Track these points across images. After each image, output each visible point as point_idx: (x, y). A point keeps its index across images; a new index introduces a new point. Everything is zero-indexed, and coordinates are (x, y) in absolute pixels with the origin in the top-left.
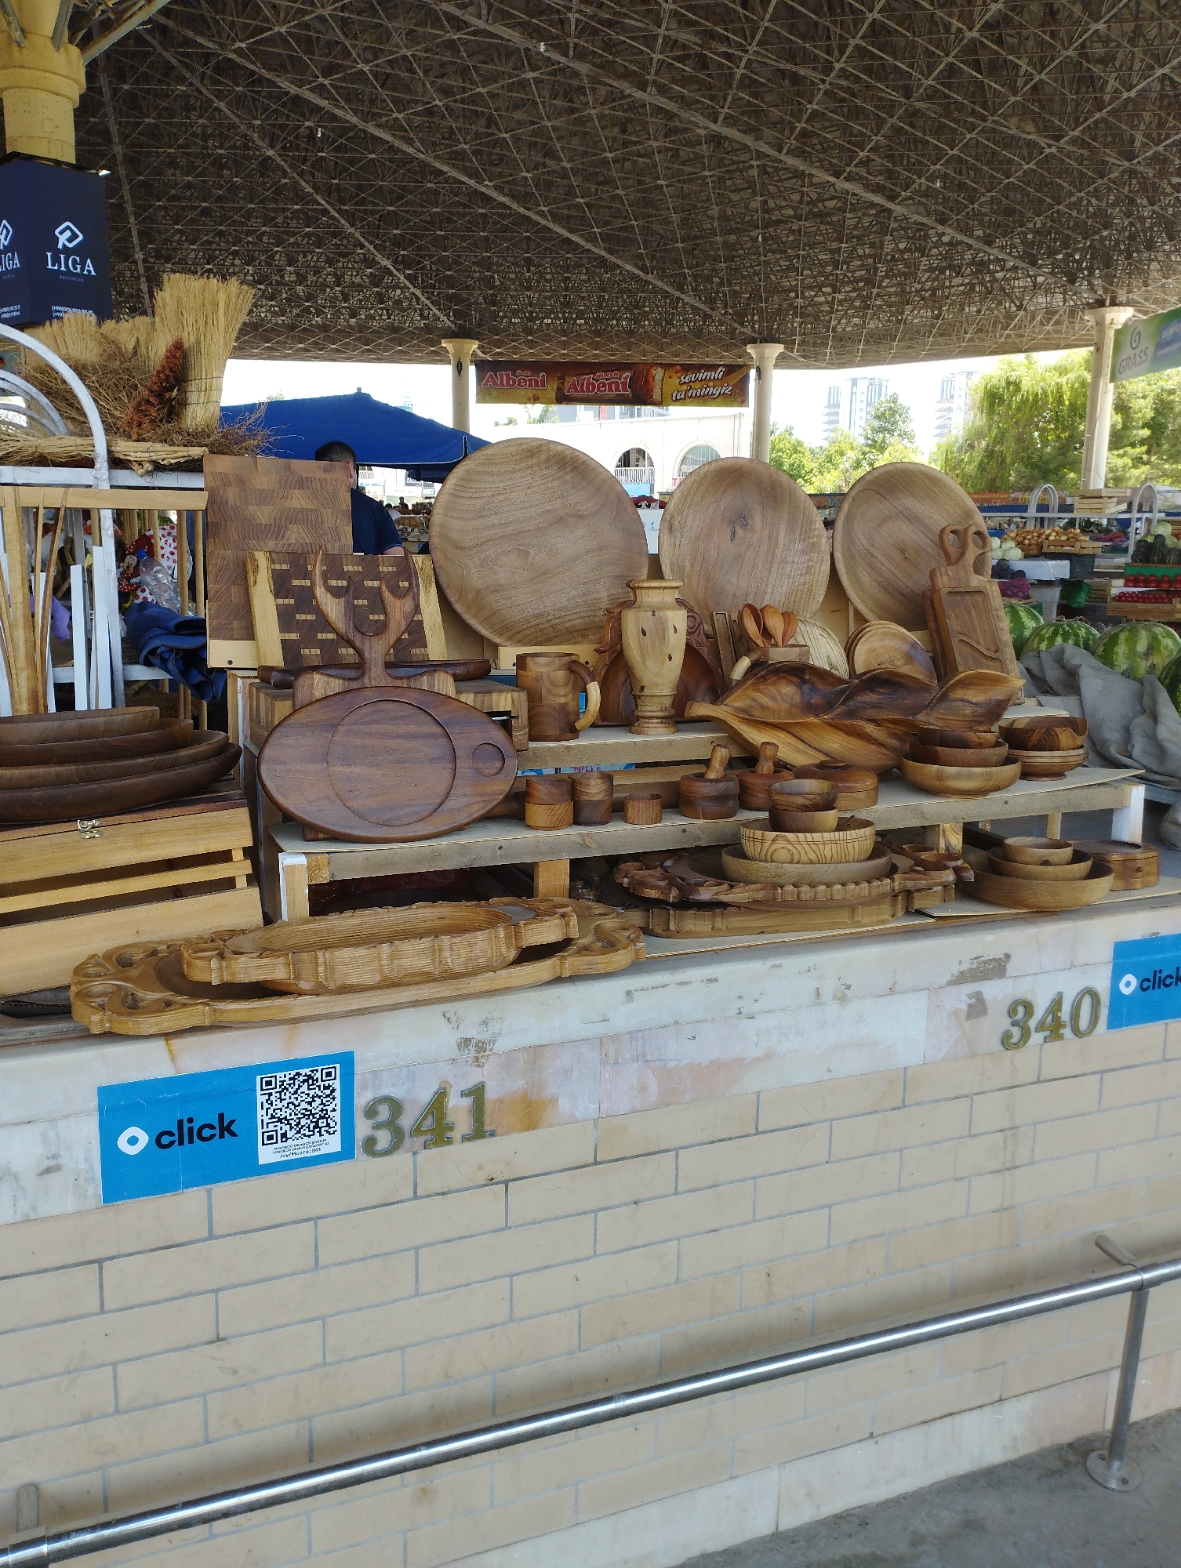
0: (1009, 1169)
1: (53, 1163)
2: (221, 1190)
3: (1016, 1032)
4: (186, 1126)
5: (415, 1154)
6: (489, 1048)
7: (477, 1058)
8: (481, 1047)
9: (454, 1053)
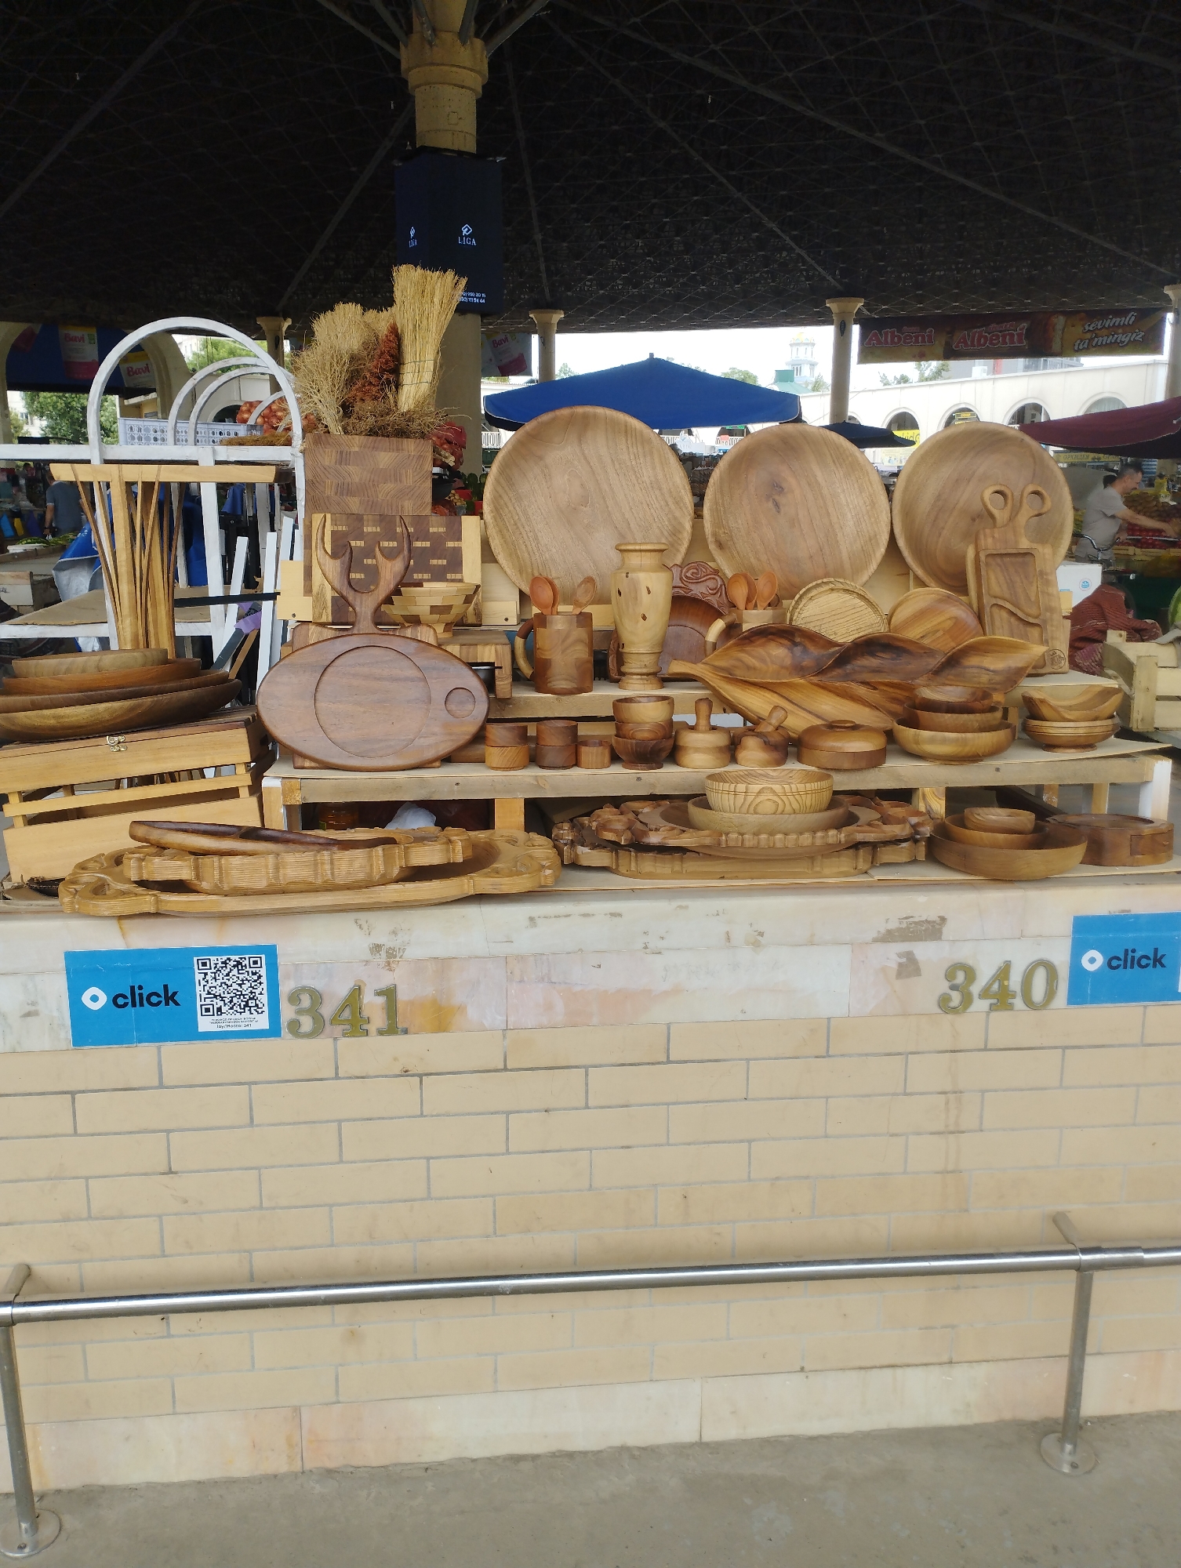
0: (952, 1133)
1: (32, 1008)
2: (170, 1048)
3: (956, 998)
4: (137, 991)
5: (335, 1039)
6: (399, 955)
7: (389, 963)
8: (391, 954)
9: (367, 956)
